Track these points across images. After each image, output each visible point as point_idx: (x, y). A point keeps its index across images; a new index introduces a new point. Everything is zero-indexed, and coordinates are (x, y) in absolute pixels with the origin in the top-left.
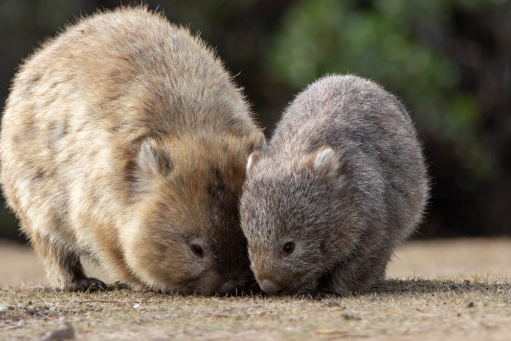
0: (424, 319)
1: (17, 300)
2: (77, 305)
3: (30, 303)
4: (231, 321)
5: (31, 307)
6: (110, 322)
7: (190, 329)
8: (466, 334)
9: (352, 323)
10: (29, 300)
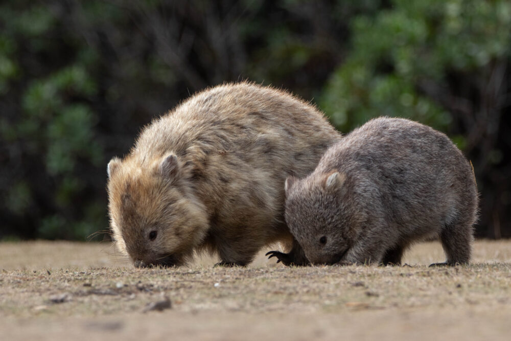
0: (425, 296)
1: (130, 280)
2: (174, 284)
3: (140, 282)
4: (285, 296)
5: (140, 285)
6: (197, 296)
7: (255, 302)
8: (455, 307)
9: (372, 299)
10: (139, 280)
